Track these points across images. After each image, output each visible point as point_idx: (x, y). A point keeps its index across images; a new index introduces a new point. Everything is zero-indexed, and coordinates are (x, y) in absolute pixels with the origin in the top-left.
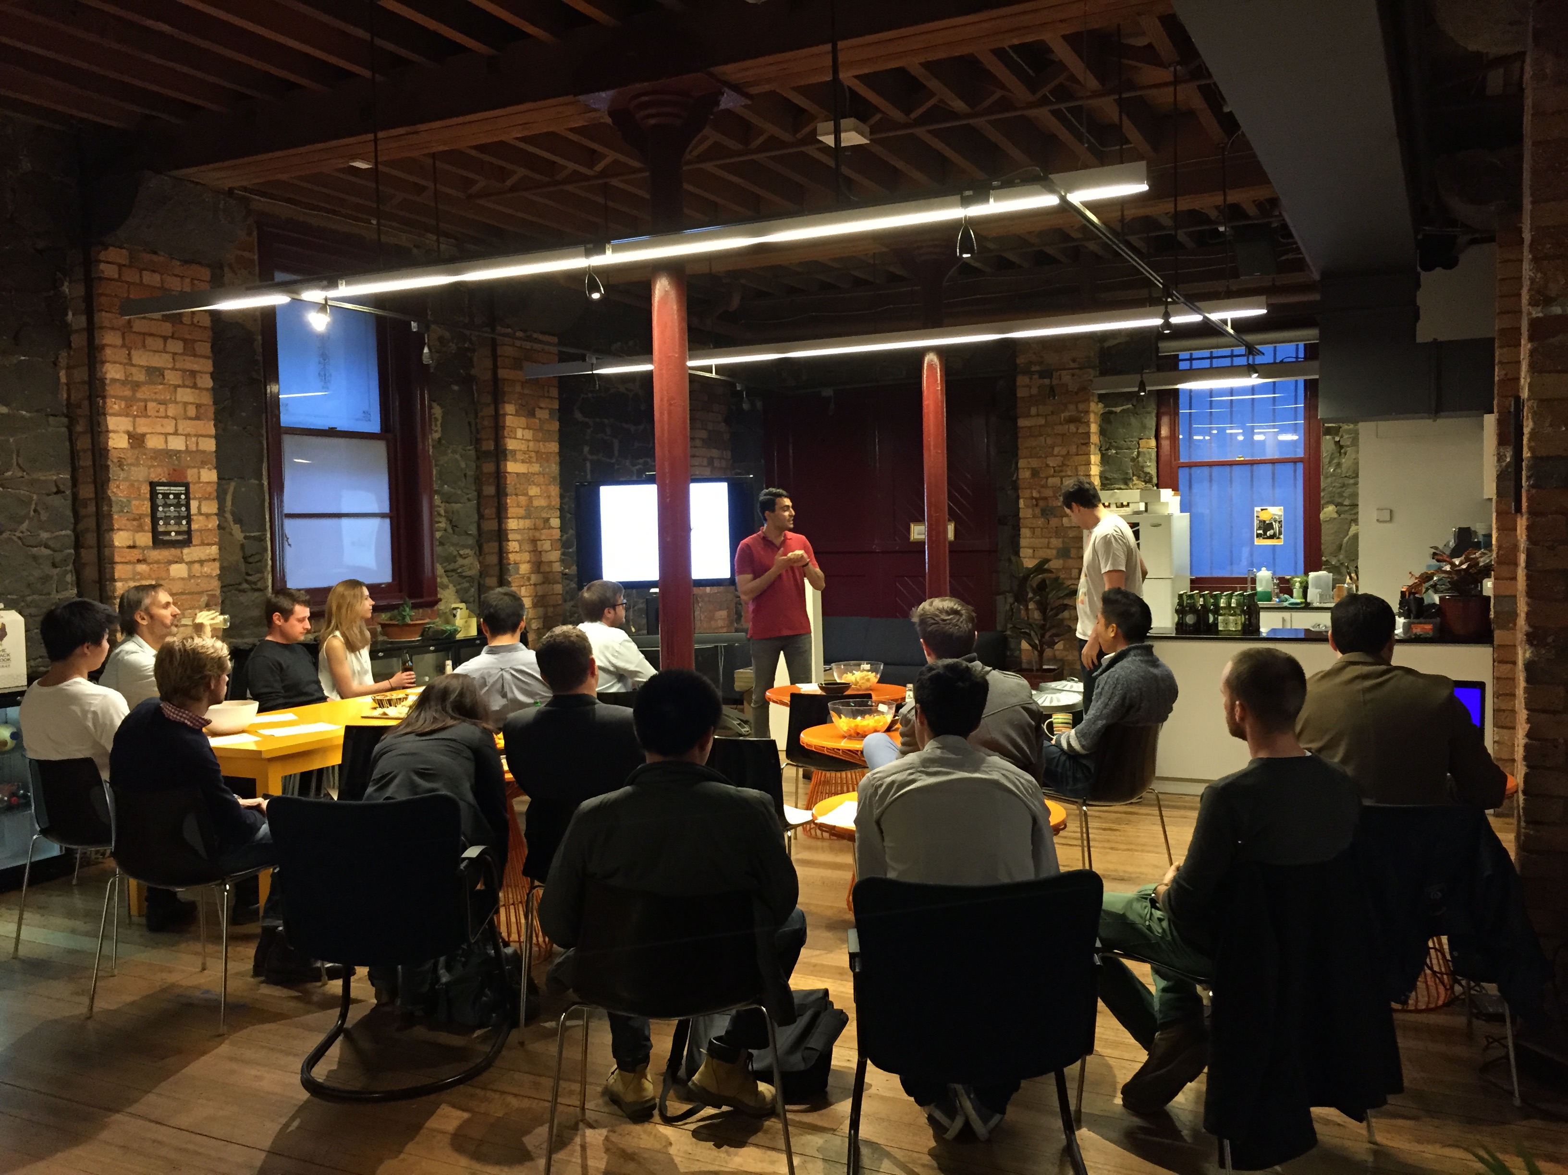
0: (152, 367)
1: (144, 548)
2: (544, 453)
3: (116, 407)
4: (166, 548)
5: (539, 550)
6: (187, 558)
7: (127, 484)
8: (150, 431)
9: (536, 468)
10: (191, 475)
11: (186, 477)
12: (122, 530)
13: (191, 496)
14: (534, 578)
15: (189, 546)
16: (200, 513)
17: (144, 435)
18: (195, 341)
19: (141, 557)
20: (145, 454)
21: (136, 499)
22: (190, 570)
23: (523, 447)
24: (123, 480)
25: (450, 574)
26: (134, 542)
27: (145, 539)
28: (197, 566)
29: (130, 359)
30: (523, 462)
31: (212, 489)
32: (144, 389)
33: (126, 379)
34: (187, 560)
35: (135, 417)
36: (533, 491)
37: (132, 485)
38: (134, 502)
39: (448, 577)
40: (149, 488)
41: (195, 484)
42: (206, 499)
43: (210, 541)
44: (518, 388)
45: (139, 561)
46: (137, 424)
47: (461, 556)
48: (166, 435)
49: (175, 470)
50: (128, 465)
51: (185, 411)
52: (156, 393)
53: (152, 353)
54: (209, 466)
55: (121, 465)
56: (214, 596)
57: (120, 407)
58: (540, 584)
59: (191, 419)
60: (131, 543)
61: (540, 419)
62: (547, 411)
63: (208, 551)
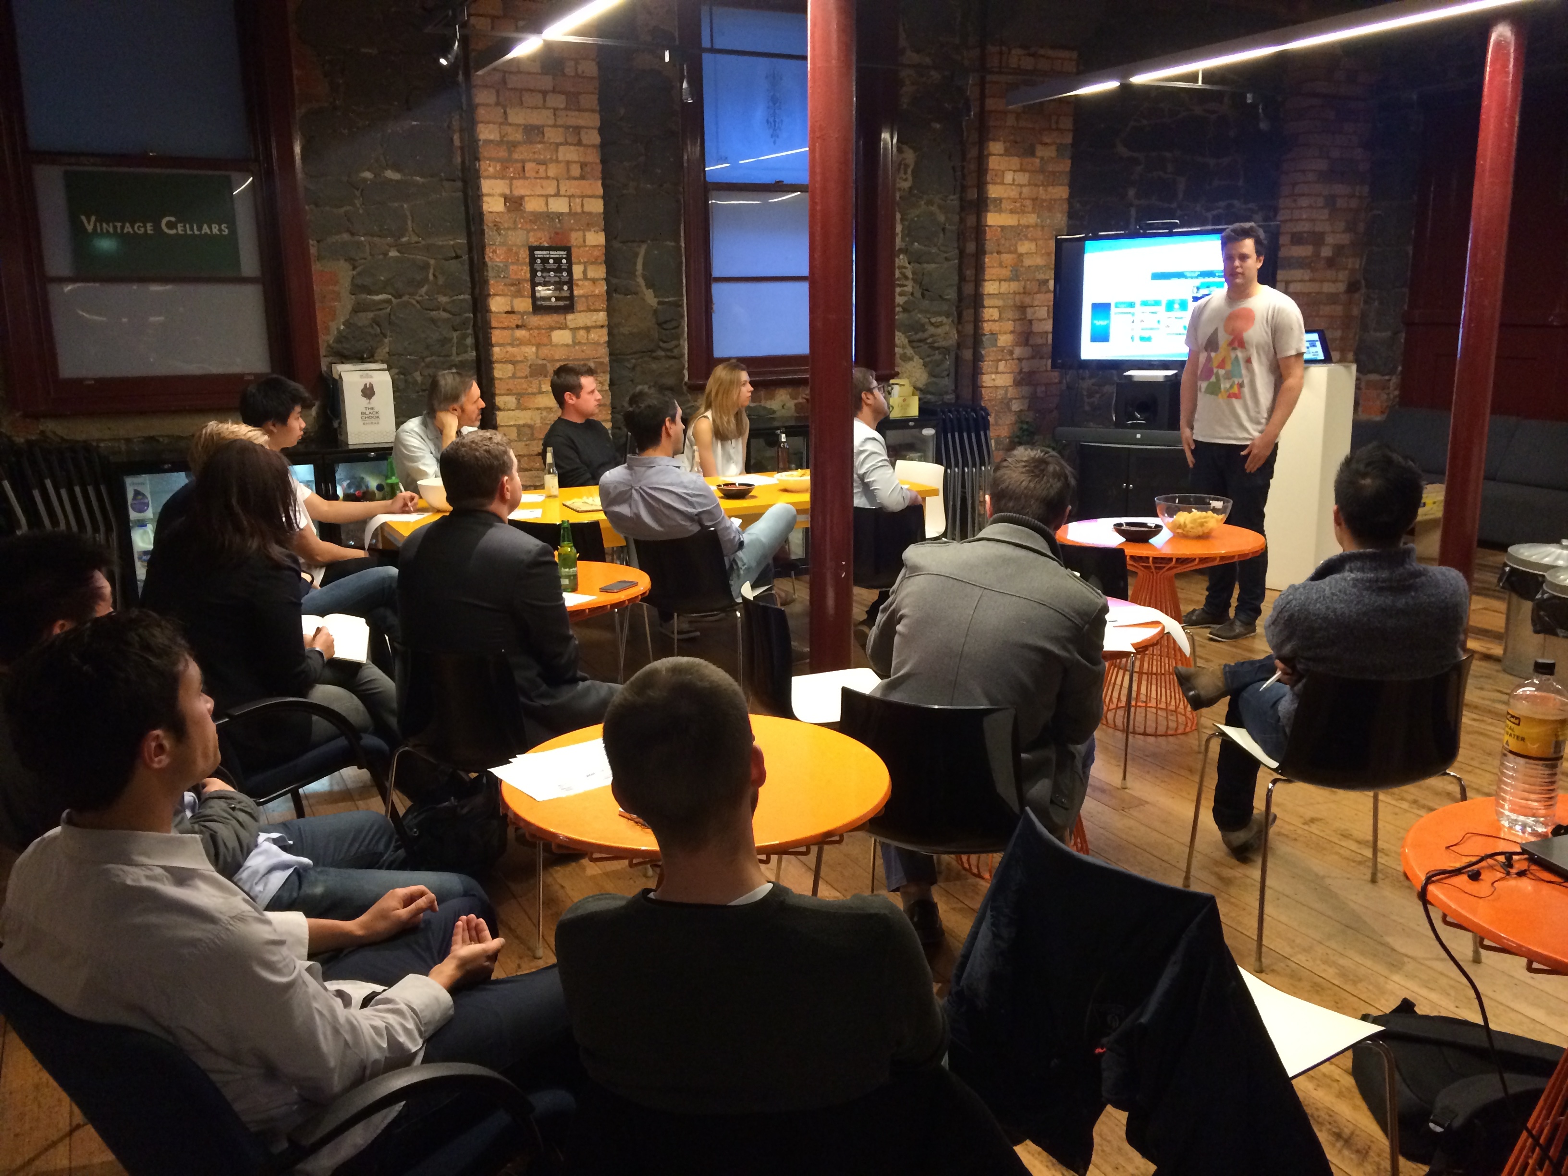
0: (530, 125)
1: (523, 314)
2: (1045, 200)
3: (491, 169)
4: (548, 314)
5: (1029, 317)
6: (571, 324)
7: (504, 248)
8: (528, 193)
9: (1031, 219)
10: (575, 238)
11: (569, 241)
12: (497, 295)
13: (574, 259)
14: (1018, 351)
15: (573, 312)
16: (585, 277)
17: (522, 198)
18: (579, 93)
19: (520, 323)
20: (523, 218)
21: (513, 263)
22: (574, 337)
23: (1013, 193)
24: (499, 245)
25: (915, 344)
26: (512, 307)
27: (524, 304)
28: (582, 333)
29: (506, 119)
30: (1012, 212)
31: (600, 253)
32: (520, 149)
33: (502, 141)
34: (571, 327)
35: (512, 178)
36: (1024, 247)
37: (510, 250)
38: (511, 267)
39: (913, 348)
40: (528, 252)
41: (579, 247)
42: (593, 263)
43: (597, 307)
44: (1011, 121)
45: (518, 327)
46: (514, 187)
47: (932, 324)
48: (547, 196)
49: (557, 233)
50: (505, 229)
51: (568, 170)
52: (534, 153)
53: (529, 111)
54: (596, 228)
55: (498, 230)
56: (602, 363)
57: (495, 168)
58: (1028, 359)
59: (575, 179)
60: (509, 309)
61: (1042, 159)
62: (1054, 148)
63: (595, 317)
